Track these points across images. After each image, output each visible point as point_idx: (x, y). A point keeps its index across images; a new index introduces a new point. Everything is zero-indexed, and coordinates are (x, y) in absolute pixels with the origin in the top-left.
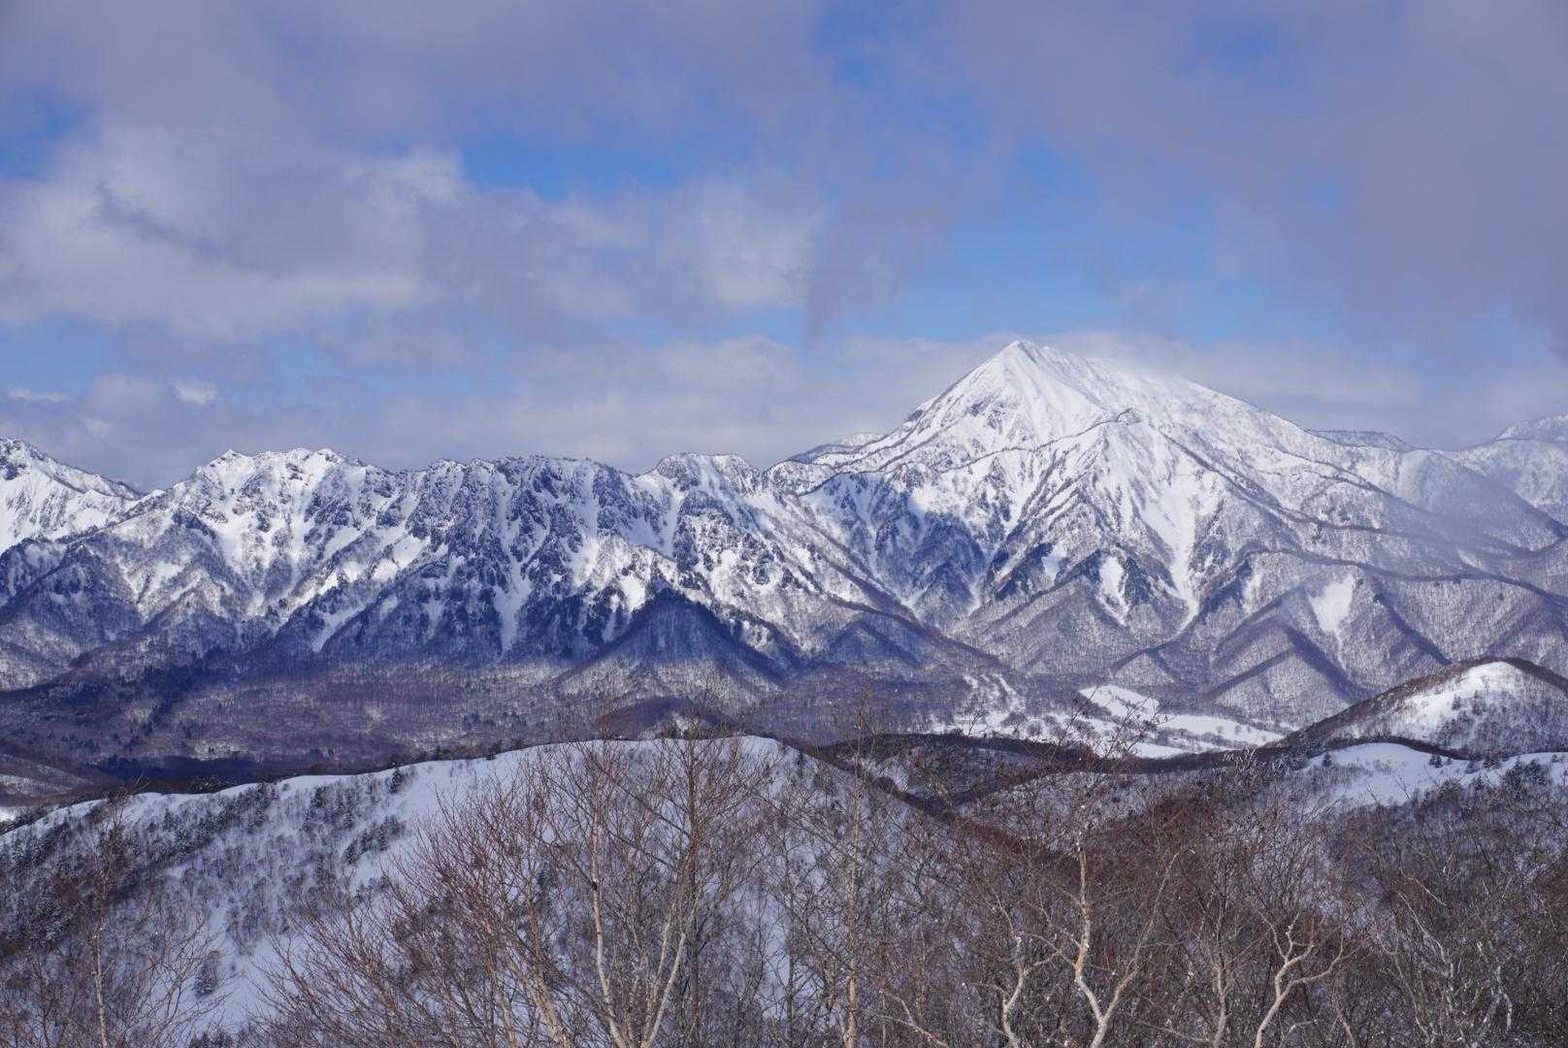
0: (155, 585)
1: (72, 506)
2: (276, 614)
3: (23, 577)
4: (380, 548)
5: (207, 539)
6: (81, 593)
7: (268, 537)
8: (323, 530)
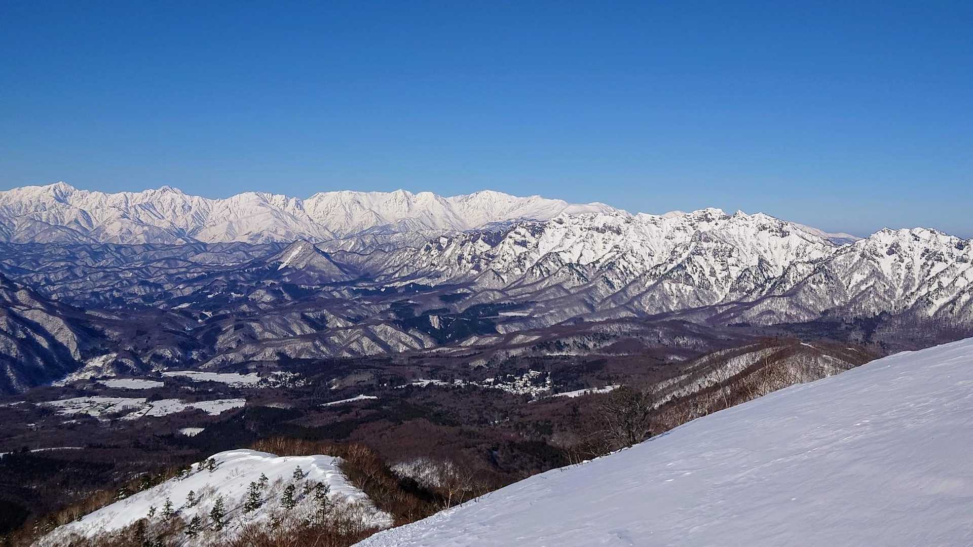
0: (853, 283)
1: (808, 249)
2: (909, 298)
3: (796, 277)
4: (960, 272)
5: (876, 265)
6: (823, 284)
7: (903, 265)
8: (930, 263)
